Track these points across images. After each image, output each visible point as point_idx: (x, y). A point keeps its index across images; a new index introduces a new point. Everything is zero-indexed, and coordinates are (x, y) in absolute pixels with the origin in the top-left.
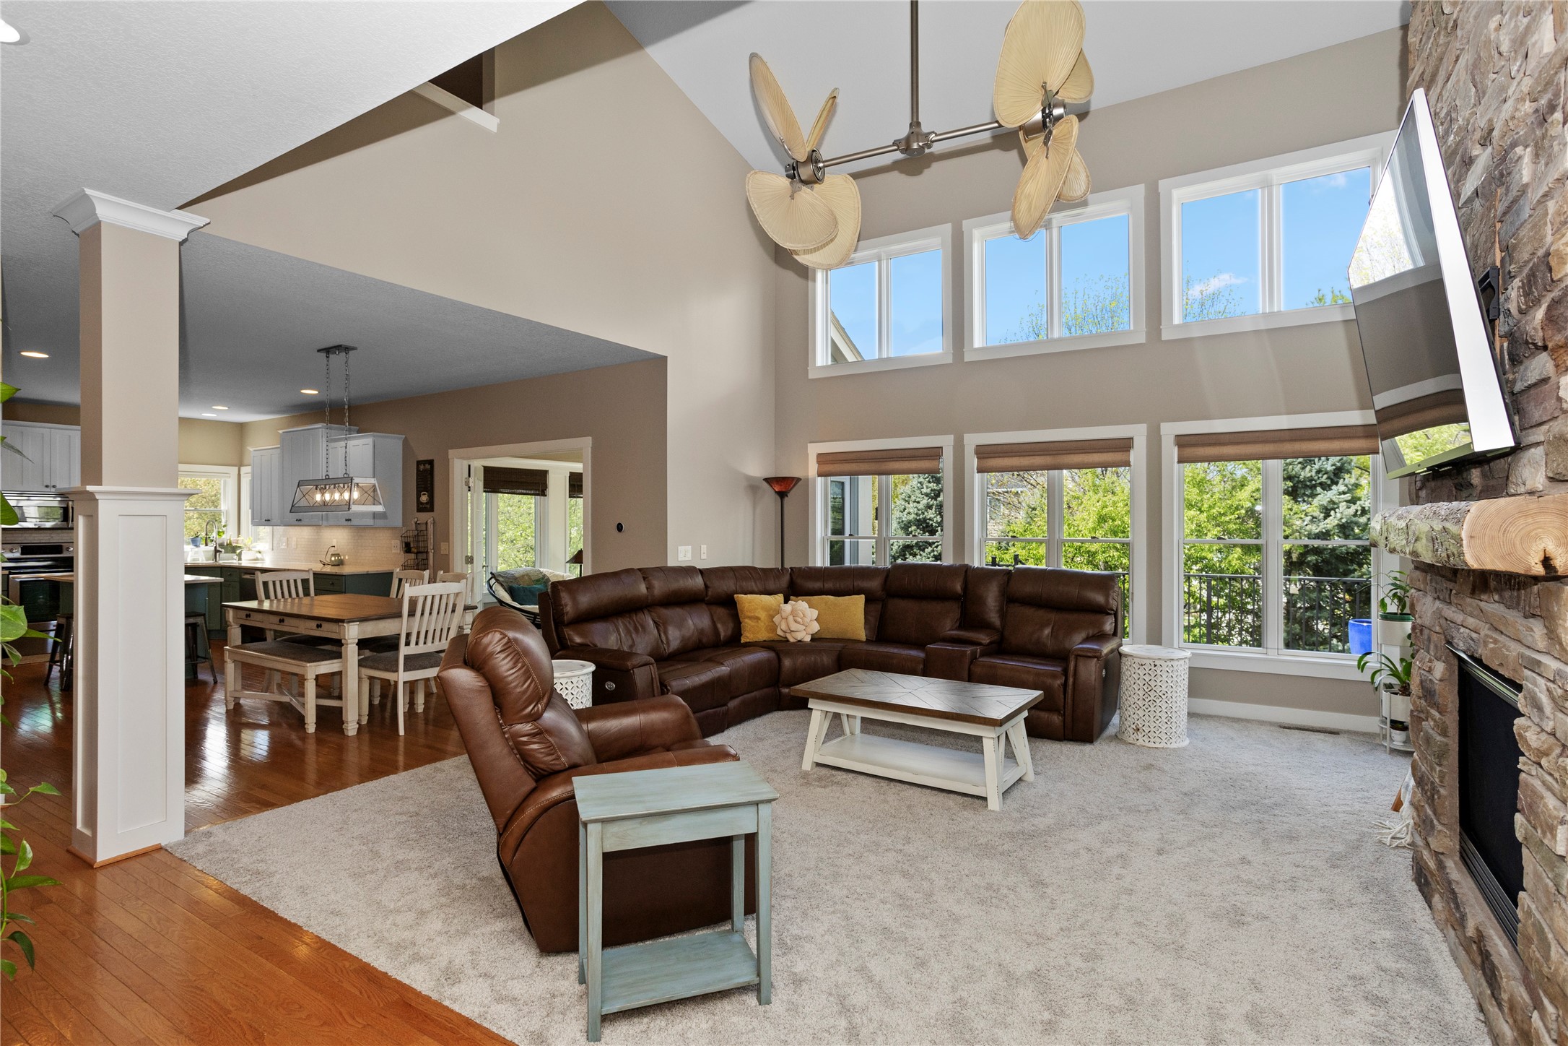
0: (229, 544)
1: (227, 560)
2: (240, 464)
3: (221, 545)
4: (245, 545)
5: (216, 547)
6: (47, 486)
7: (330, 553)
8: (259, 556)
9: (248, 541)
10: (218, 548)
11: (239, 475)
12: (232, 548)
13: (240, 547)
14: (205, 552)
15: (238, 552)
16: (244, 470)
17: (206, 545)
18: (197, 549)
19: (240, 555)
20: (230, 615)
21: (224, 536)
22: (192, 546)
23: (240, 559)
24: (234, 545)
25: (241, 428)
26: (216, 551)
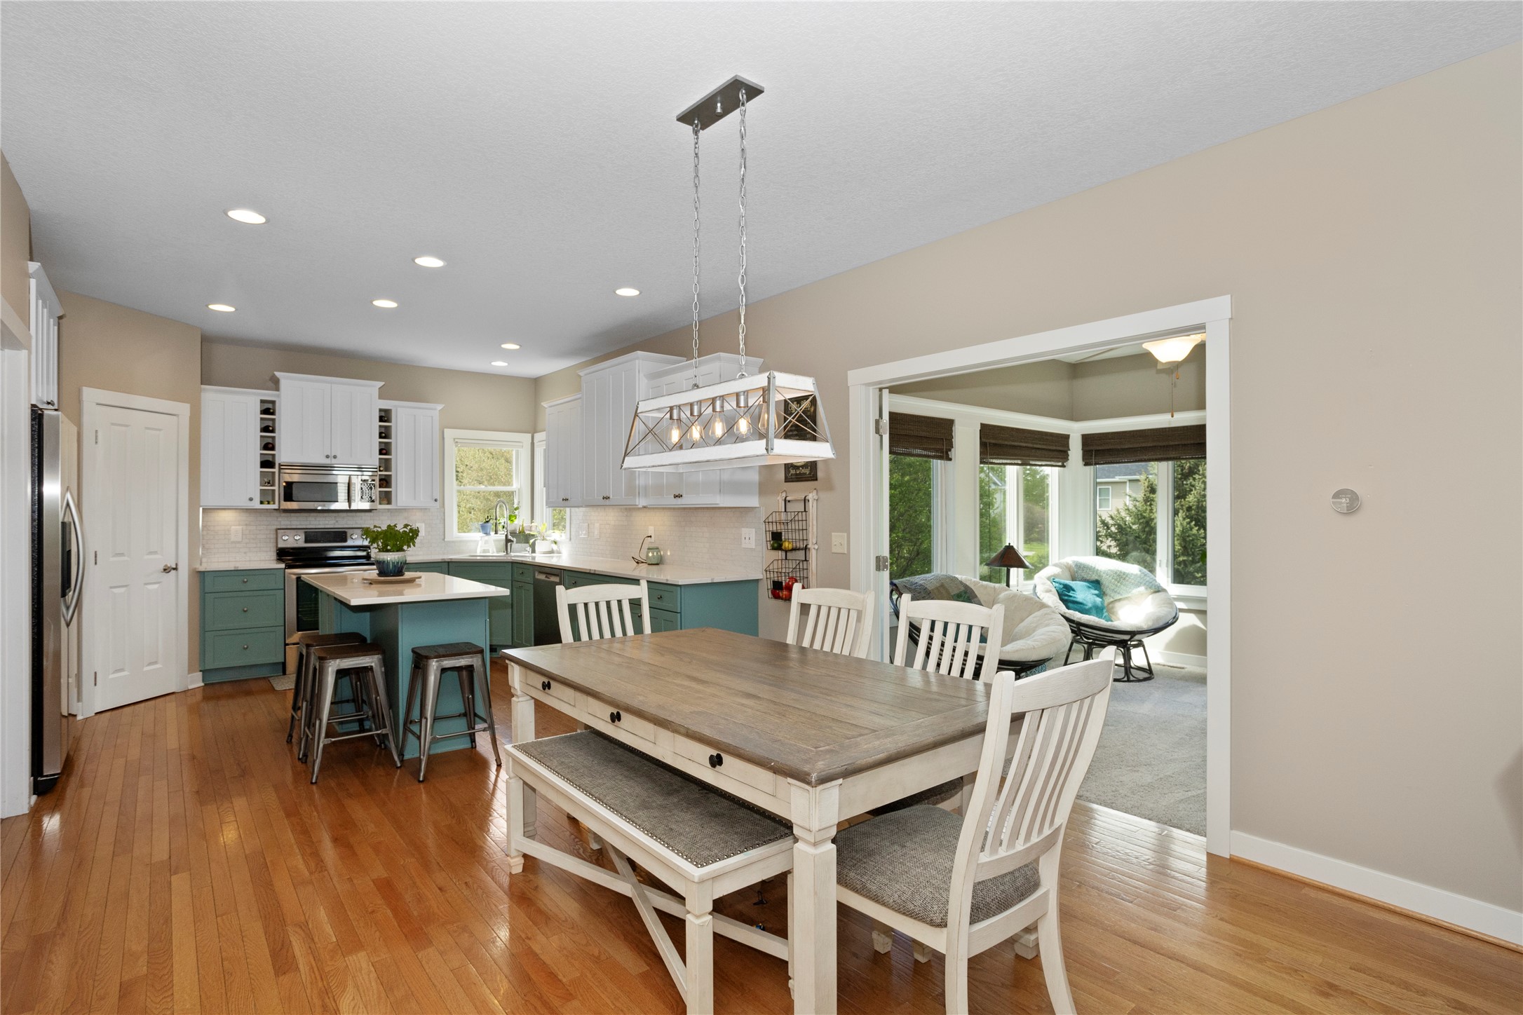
0: (522, 532)
1: (520, 553)
2: (534, 431)
3: (513, 533)
4: (539, 533)
5: (506, 536)
6: (327, 457)
7: (646, 546)
8: (555, 547)
9: (542, 528)
10: (510, 537)
11: (533, 444)
12: (524, 537)
13: (533, 535)
14: (495, 541)
15: (531, 541)
16: (538, 436)
17: (496, 533)
18: (487, 538)
19: (533, 546)
20: (516, 676)
21: (516, 522)
22: (481, 534)
23: (534, 551)
24: (527, 532)
25: (535, 385)
26: (508, 541)
